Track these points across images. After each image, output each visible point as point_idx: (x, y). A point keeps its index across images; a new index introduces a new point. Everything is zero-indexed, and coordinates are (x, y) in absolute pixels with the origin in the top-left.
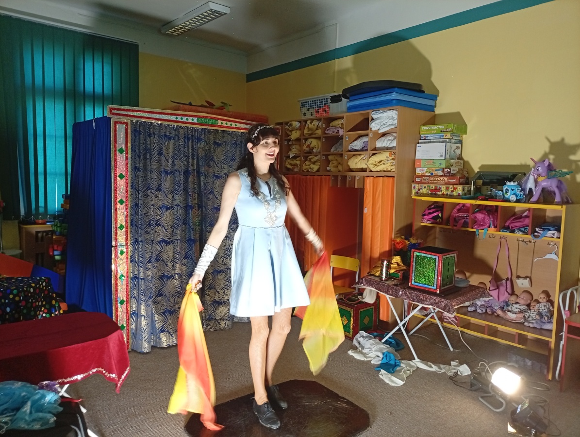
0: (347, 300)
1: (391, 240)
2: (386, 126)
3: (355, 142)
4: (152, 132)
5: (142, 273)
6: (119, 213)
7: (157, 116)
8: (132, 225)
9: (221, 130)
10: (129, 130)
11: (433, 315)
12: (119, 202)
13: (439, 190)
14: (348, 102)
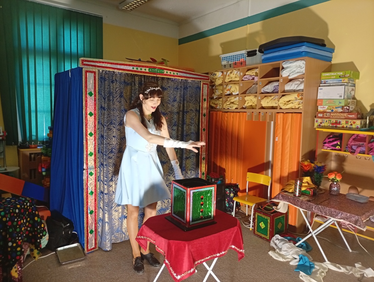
0: (264, 209)
1: (298, 163)
2: (295, 73)
3: (267, 86)
4: (114, 79)
5: (106, 190)
6: (89, 143)
7: (119, 67)
8: (99, 153)
9: (166, 78)
10: (97, 78)
11: (334, 223)
12: (89, 134)
13: (340, 123)
14: (262, 55)
